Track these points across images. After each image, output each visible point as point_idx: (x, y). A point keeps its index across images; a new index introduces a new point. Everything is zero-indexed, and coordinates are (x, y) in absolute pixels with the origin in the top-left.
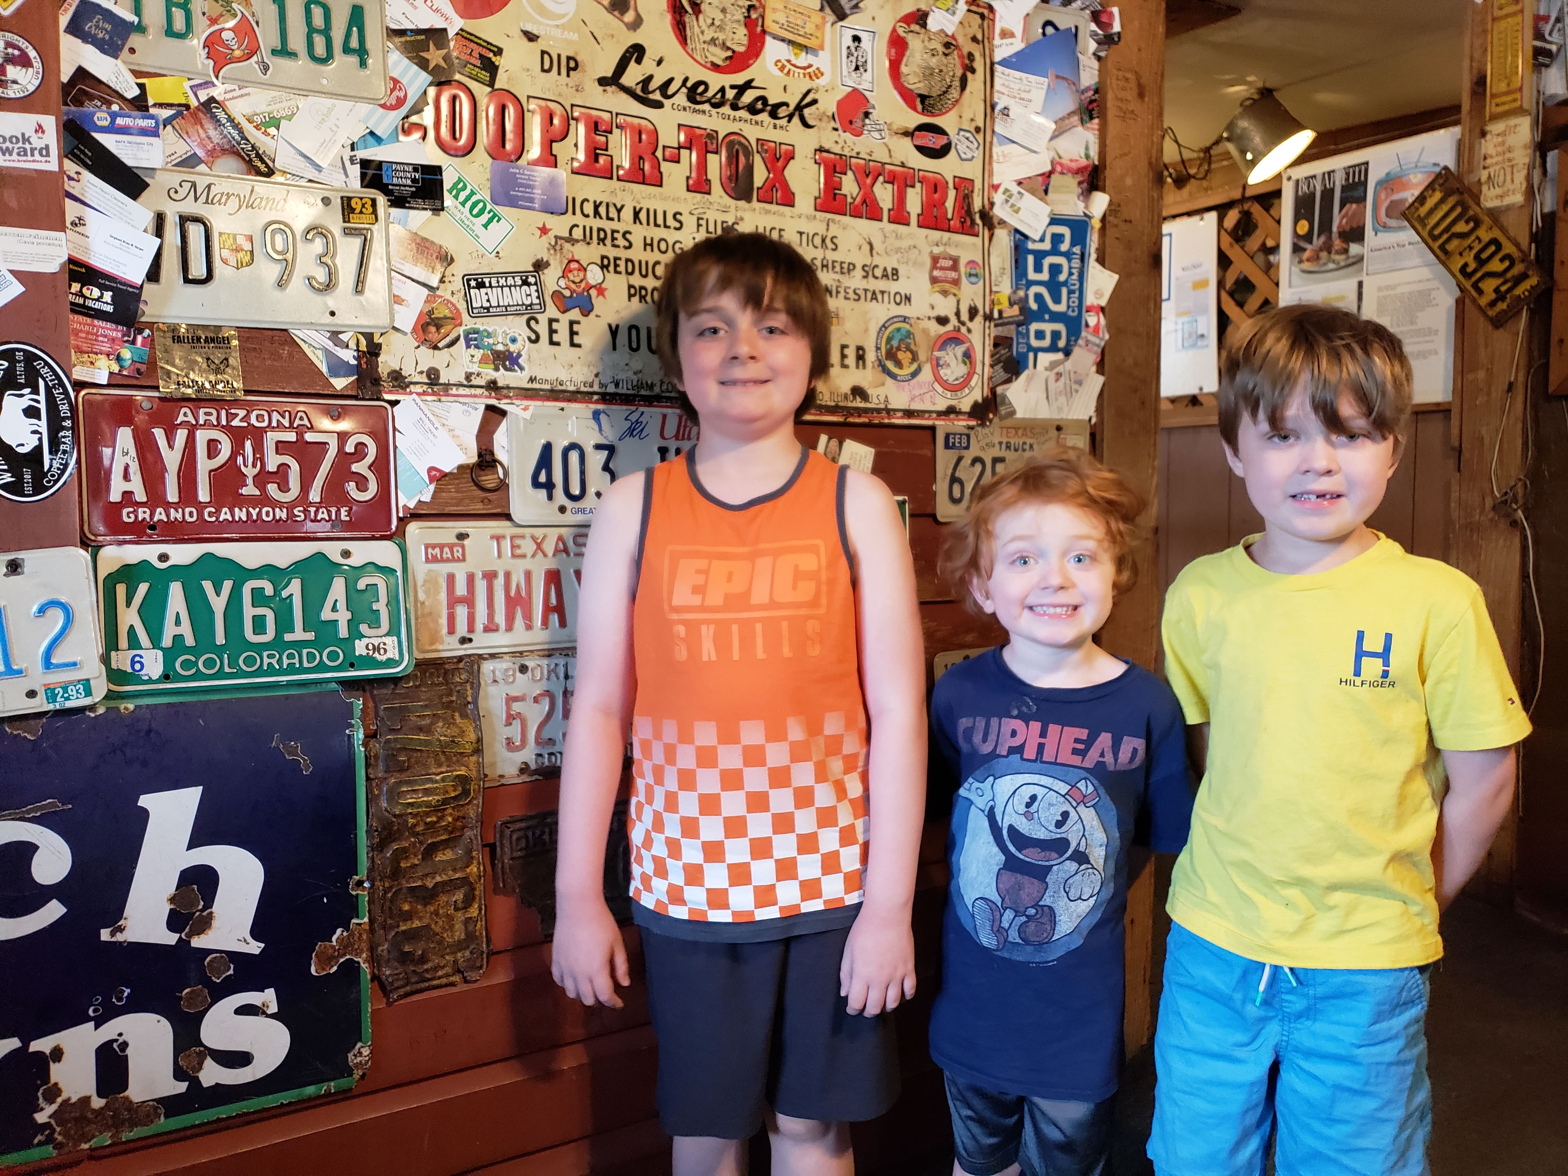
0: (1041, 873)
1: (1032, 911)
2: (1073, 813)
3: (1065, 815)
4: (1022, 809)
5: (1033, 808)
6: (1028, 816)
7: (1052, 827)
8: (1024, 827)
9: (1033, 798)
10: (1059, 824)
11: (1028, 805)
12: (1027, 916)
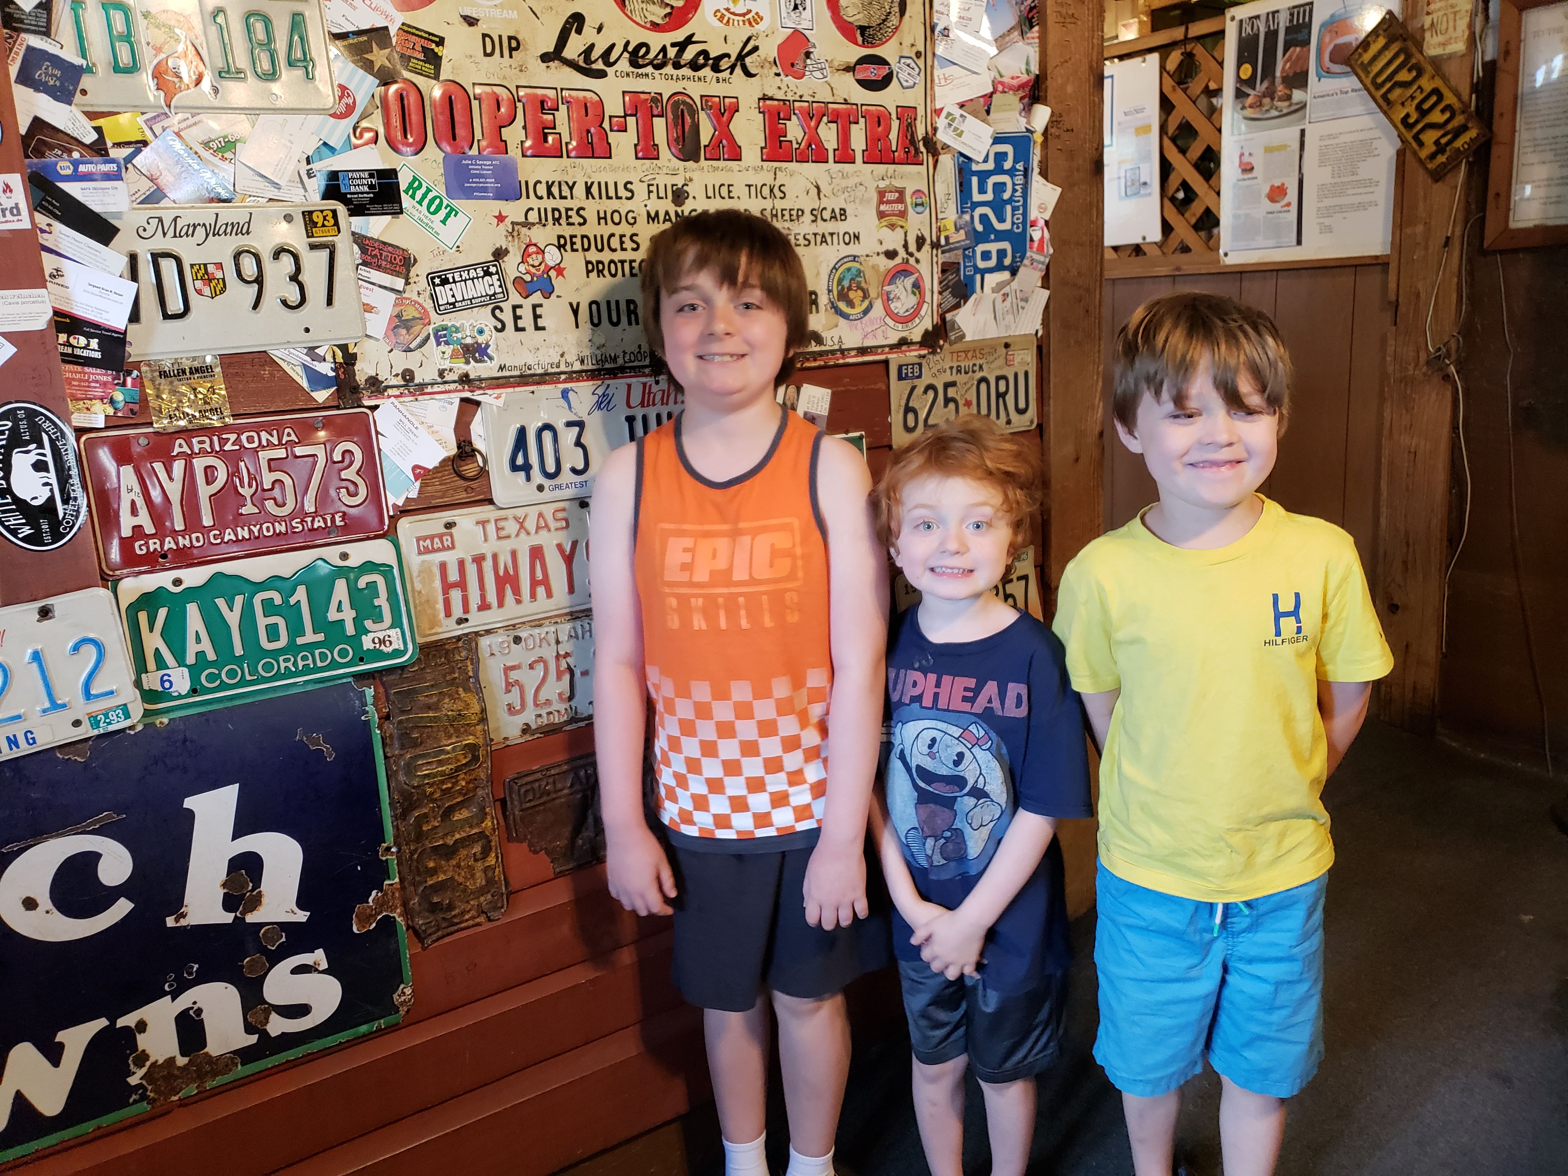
0: (949, 803)
1: (948, 834)
2: (968, 754)
3: (961, 755)
4: (926, 750)
5: (935, 749)
6: (932, 755)
7: (951, 766)
8: (929, 764)
9: (934, 740)
10: (957, 763)
11: (930, 747)
12: (945, 838)
